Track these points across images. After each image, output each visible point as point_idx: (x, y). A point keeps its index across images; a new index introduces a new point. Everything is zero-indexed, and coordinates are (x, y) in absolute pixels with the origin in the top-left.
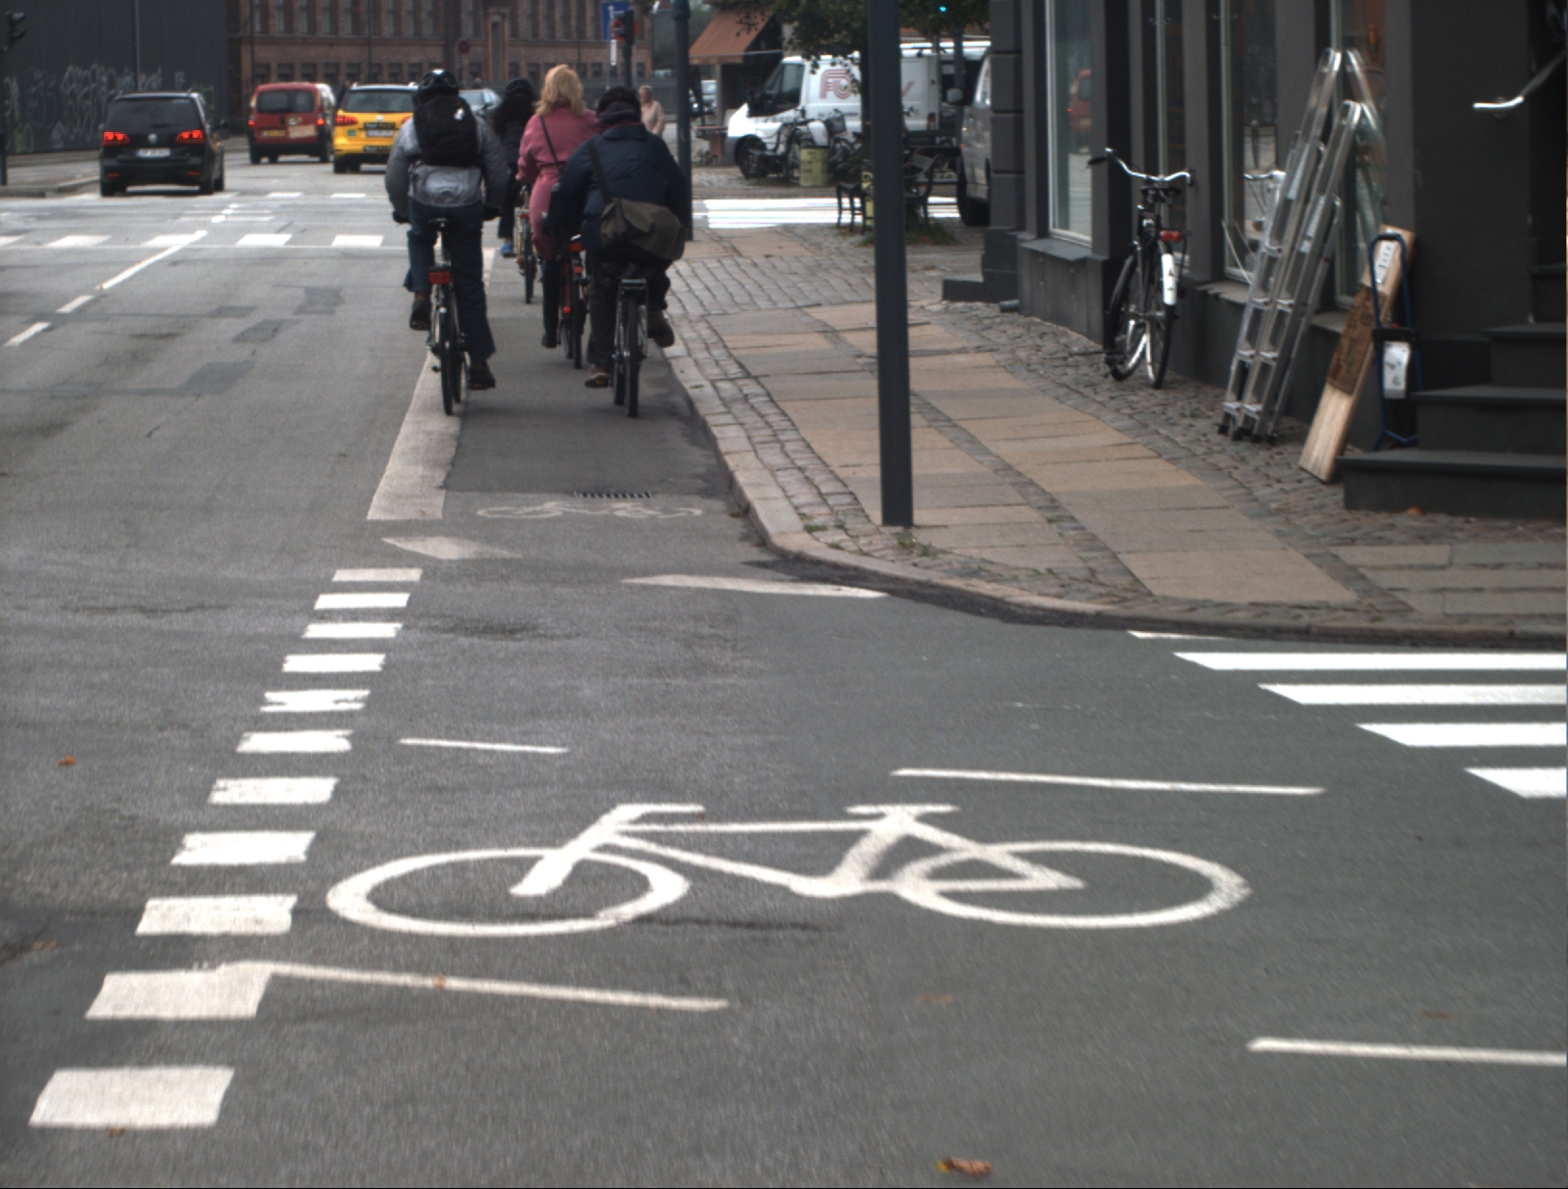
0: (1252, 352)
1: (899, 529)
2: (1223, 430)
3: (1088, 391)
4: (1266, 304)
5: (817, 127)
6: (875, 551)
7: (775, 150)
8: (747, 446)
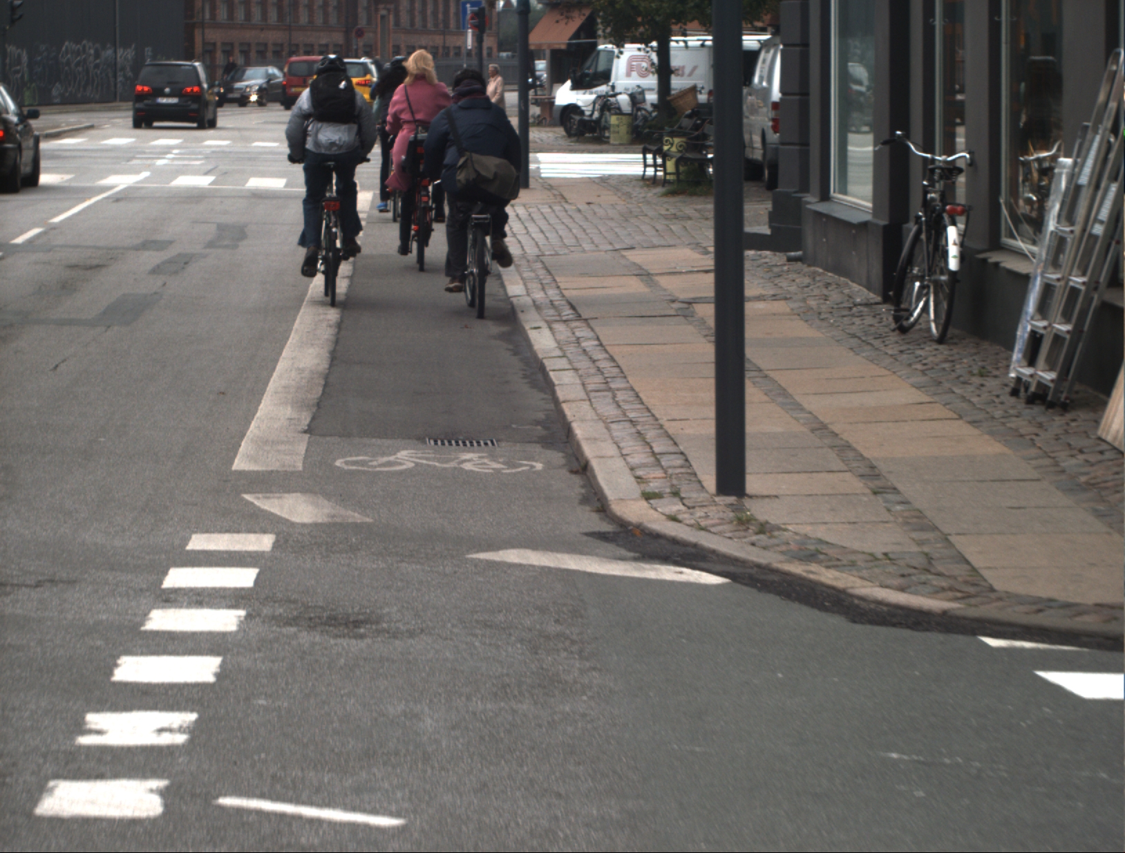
0: (1044, 323)
1: (731, 499)
2: (1015, 393)
3: (877, 343)
4: (1058, 280)
5: (623, 99)
6: (713, 526)
7: (591, 115)
8: (582, 395)
